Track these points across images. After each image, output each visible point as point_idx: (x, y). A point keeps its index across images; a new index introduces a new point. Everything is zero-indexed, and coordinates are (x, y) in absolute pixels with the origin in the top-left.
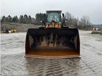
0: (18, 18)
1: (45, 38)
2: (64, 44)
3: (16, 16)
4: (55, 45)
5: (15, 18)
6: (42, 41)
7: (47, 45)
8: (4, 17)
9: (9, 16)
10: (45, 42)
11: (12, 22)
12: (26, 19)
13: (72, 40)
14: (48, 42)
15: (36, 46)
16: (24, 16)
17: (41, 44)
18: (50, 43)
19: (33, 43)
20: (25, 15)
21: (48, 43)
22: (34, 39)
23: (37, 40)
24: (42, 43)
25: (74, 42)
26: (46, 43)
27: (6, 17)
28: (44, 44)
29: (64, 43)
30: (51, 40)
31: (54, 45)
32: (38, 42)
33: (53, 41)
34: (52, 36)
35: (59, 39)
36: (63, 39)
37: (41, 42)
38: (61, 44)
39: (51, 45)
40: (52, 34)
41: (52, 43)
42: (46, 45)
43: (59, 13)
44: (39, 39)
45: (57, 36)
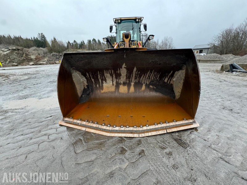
0: (86, 44)
1: (109, 75)
2: (151, 86)
3: (83, 41)
4: (132, 89)
5: (82, 44)
6: (104, 82)
7: (116, 89)
8: (69, 42)
9: (75, 41)
10: (111, 83)
11: (79, 48)
12: (95, 45)
13: (170, 77)
14: (117, 83)
15: (92, 91)
16: (92, 41)
17: (102, 88)
18: (120, 84)
19: (87, 86)
20: (94, 39)
21: (118, 85)
22: (86, 78)
23: (93, 80)
24: (105, 85)
25: (171, 82)
26: (113, 85)
27: (71, 43)
28: (108, 87)
29: (150, 84)
30: (123, 79)
31: (129, 89)
32: (95, 82)
33: (128, 82)
34: (123, 71)
35: (140, 77)
36: (149, 76)
37: (102, 83)
38: (144, 87)
39: (123, 89)
40: (124, 66)
41: (124, 84)
42: (113, 89)
43: (138, 22)
44: (97, 77)
45: (135, 69)
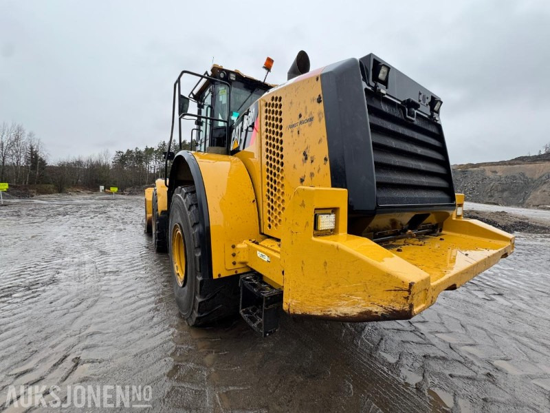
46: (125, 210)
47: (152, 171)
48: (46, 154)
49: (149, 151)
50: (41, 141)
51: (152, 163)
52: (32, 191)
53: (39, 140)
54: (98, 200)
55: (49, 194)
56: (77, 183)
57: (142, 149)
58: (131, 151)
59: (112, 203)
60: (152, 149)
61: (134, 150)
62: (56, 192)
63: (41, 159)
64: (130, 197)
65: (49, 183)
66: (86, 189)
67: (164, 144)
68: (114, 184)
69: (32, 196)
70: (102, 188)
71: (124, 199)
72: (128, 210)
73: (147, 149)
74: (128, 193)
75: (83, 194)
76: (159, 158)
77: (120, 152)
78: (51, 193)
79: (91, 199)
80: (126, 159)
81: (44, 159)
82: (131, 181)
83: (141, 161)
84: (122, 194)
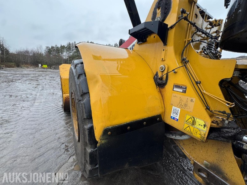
46: (50, 79)
47: (65, 58)
48: (8, 46)
49: (63, 47)
50: (4, 38)
51: (65, 54)
52: (2, 66)
53: (3, 38)
54: (37, 72)
55: (12, 67)
56: (27, 62)
57: (59, 46)
58: (53, 47)
59: (44, 74)
60: (64, 46)
61: (55, 46)
62: (16, 67)
63: (6, 49)
64: (54, 70)
65: (12, 62)
66: (32, 66)
67: (70, 44)
68: (46, 63)
69: (3, 69)
70: (40, 65)
71: (51, 71)
72: (52, 79)
73: (61, 46)
74: (53, 68)
75: (30, 68)
76: (68, 51)
77: (48, 47)
78: (13, 67)
79: (33, 71)
80: (51, 51)
81: (8, 49)
82: (55, 62)
83: (59, 52)
84: (51, 69)
